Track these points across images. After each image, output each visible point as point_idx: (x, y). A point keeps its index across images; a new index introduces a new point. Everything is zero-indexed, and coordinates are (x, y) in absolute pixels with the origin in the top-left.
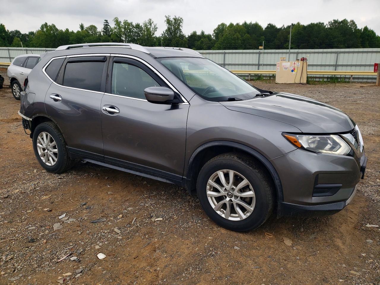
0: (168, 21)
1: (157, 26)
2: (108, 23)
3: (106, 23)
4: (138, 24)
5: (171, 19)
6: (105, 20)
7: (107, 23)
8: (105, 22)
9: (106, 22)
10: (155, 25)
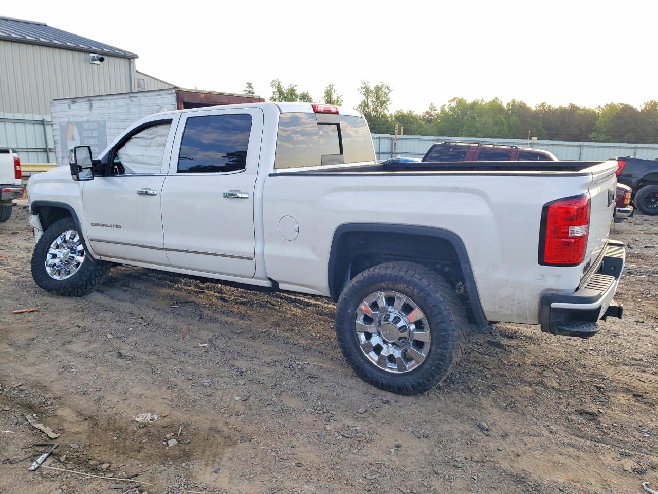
0: (367, 91)
1: (342, 98)
2: (252, 87)
3: (248, 89)
4: (304, 92)
5: (372, 87)
6: (248, 84)
7: (252, 89)
8: (247, 86)
9: (249, 87)
10: (339, 95)
